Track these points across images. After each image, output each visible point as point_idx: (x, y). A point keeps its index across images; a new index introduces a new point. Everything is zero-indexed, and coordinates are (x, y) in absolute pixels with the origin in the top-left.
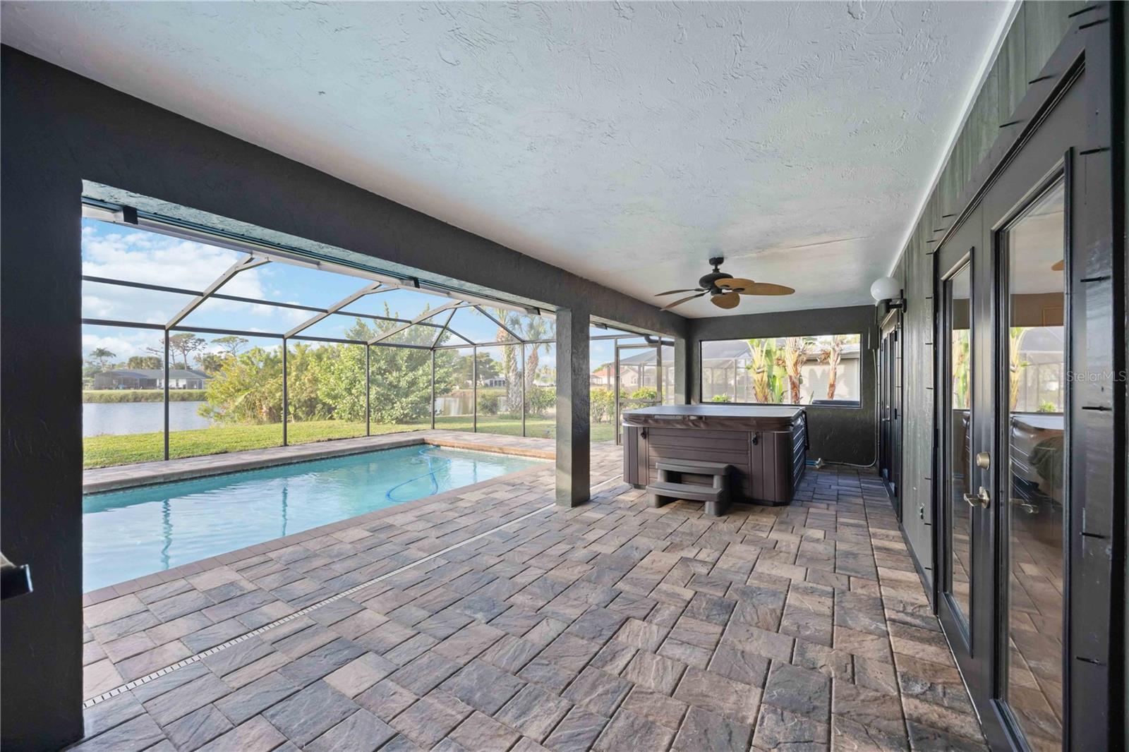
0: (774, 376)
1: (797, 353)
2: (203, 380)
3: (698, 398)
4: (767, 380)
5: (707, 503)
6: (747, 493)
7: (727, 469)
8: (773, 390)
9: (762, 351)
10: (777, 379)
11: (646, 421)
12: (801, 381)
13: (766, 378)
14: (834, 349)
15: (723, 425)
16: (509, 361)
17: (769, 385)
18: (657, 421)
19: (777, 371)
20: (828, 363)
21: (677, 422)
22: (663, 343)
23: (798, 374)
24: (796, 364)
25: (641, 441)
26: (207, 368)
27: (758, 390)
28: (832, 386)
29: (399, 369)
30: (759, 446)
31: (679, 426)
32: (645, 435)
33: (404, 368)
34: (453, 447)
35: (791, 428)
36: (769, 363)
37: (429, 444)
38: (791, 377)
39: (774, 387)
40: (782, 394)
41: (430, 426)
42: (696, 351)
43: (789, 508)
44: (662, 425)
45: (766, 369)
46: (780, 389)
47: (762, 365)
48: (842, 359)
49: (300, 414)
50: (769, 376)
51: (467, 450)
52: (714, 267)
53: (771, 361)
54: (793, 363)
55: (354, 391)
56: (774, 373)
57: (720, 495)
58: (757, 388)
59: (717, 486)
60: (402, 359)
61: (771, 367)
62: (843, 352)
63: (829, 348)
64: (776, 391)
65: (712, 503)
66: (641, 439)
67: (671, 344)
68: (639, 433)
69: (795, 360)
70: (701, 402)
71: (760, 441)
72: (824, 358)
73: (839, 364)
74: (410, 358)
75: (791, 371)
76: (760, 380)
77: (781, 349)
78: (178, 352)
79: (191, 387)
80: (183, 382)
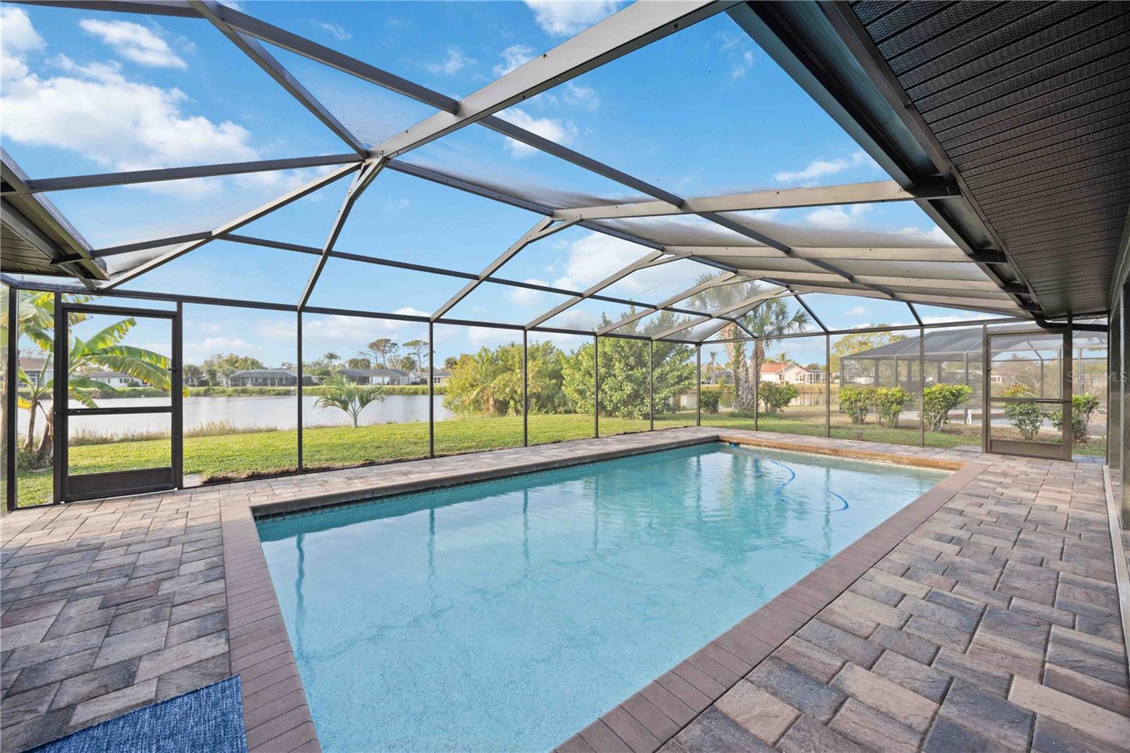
2: (401, 377)
16: (739, 356)
26: (403, 367)
34: (760, 446)
37: (725, 441)
41: (695, 423)
49: (519, 407)
51: (780, 450)
78: (379, 355)
79: (393, 384)
80: (387, 379)
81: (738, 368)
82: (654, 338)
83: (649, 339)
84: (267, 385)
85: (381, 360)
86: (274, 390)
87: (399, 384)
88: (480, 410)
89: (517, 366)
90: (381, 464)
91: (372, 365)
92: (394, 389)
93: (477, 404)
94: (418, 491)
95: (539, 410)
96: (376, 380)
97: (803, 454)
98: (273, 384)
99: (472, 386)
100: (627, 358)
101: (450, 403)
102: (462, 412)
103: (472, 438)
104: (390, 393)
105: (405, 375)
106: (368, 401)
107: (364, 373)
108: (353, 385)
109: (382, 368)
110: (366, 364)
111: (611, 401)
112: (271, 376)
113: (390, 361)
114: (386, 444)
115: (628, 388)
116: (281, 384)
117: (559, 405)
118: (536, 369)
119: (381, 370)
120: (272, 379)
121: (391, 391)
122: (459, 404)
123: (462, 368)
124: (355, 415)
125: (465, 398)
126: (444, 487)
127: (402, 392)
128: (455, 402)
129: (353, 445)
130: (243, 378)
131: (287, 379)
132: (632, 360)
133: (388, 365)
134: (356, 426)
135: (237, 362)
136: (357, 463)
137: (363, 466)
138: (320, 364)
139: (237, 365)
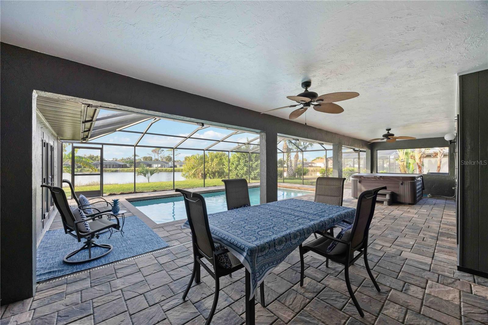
0: (409, 163)
1: (421, 153)
2: (166, 165)
3: (376, 171)
4: (406, 165)
5: (385, 202)
6: (399, 200)
7: (391, 192)
8: (409, 169)
9: (404, 153)
10: (411, 164)
11: (360, 178)
12: (423, 165)
13: (405, 164)
14: (440, 151)
15: (389, 179)
16: (288, 157)
17: (407, 167)
18: (364, 178)
19: (411, 161)
20: (437, 157)
21: (372, 178)
22: (361, 151)
23: (421, 162)
24: (420, 158)
25: (358, 184)
26: (166, 160)
27: (401, 169)
28: (439, 167)
29: (252, 161)
30: (403, 186)
31: (373, 179)
32: (360, 182)
33: (254, 160)
35: (416, 180)
36: (407, 157)
38: (418, 163)
39: (409, 168)
40: (414, 170)
42: (375, 154)
43: (414, 205)
44: (366, 179)
45: (405, 160)
46: (412, 168)
47: (404, 158)
48: (444, 155)
49: (211, 176)
50: (407, 163)
52: (387, 131)
53: (408, 156)
54: (418, 158)
55: (238, 168)
56: (409, 162)
57: (389, 200)
58: (401, 168)
59: (388, 197)
60: (253, 157)
61: (408, 159)
62: (444, 153)
63: (438, 151)
64: (411, 169)
65: (387, 202)
66: (358, 183)
67: (365, 151)
68: (358, 182)
69: (420, 156)
70: (377, 173)
71: (403, 184)
72: (436, 155)
73: (443, 157)
74: (256, 157)
75: (417, 161)
76: (402, 164)
77: (412, 152)
78: (156, 155)
79: (162, 167)
80: (159, 165)
81: (288, 162)
82: (250, 152)
83: (248, 153)
84: (107, 168)
85: (157, 157)
86: (110, 170)
87: (165, 167)
88: (196, 177)
89: (210, 160)
90: (158, 191)
91: (153, 159)
92: (162, 170)
93: (194, 175)
94: (169, 197)
95: (218, 177)
96: (155, 166)
97: (291, 189)
98: (110, 167)
99: (193, 168)
100: (245, 158)
101: (184, 175)
102: (189, 178)
103: (188, 185)
104: (161, 171)
105: (167, 163)
106: (153, 174)
107: (150, 163)
108: (148, 168)
109: (157, 160)
110: (151, 159)
111: (240, 174)
112: (110, 164)
113: (161, 157)
114: (160, 187)
115: (245, 169)
116: (113, 167)
117: (226, 176)
118: (217, 162)
119: (157, 161)
120: (109, 165)
121: (161, 170)
122: (188, 175)
123: (189, 161)
124: (148, 178)
125: (190, 173)
126: (176, 196)
127: (166, 171)
128: (186, 174)
129: (149, 187)
130: (97, 165)
131: (116, 165)
132: (247, 159)
133: (160, 159)
134: (149, 182)
135: (93, 158)
136: (151, 191)
137: (153, 192)
138: (130, 159)
139: (93, 159)
